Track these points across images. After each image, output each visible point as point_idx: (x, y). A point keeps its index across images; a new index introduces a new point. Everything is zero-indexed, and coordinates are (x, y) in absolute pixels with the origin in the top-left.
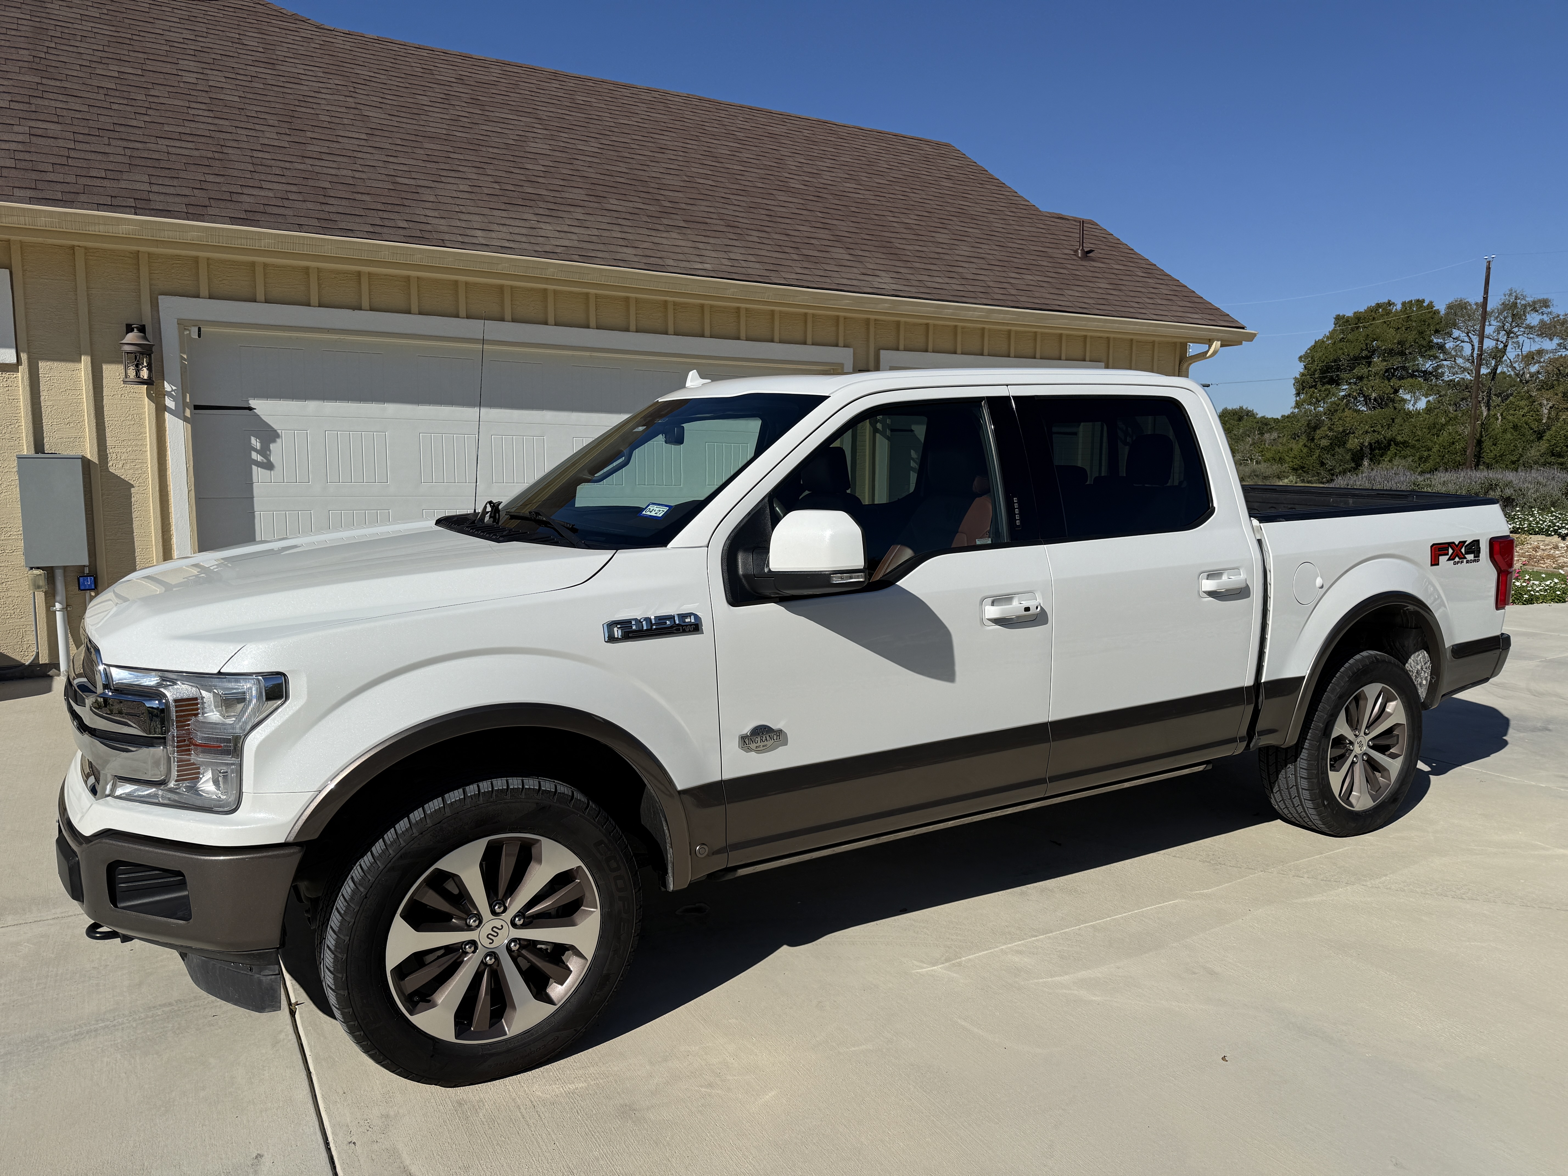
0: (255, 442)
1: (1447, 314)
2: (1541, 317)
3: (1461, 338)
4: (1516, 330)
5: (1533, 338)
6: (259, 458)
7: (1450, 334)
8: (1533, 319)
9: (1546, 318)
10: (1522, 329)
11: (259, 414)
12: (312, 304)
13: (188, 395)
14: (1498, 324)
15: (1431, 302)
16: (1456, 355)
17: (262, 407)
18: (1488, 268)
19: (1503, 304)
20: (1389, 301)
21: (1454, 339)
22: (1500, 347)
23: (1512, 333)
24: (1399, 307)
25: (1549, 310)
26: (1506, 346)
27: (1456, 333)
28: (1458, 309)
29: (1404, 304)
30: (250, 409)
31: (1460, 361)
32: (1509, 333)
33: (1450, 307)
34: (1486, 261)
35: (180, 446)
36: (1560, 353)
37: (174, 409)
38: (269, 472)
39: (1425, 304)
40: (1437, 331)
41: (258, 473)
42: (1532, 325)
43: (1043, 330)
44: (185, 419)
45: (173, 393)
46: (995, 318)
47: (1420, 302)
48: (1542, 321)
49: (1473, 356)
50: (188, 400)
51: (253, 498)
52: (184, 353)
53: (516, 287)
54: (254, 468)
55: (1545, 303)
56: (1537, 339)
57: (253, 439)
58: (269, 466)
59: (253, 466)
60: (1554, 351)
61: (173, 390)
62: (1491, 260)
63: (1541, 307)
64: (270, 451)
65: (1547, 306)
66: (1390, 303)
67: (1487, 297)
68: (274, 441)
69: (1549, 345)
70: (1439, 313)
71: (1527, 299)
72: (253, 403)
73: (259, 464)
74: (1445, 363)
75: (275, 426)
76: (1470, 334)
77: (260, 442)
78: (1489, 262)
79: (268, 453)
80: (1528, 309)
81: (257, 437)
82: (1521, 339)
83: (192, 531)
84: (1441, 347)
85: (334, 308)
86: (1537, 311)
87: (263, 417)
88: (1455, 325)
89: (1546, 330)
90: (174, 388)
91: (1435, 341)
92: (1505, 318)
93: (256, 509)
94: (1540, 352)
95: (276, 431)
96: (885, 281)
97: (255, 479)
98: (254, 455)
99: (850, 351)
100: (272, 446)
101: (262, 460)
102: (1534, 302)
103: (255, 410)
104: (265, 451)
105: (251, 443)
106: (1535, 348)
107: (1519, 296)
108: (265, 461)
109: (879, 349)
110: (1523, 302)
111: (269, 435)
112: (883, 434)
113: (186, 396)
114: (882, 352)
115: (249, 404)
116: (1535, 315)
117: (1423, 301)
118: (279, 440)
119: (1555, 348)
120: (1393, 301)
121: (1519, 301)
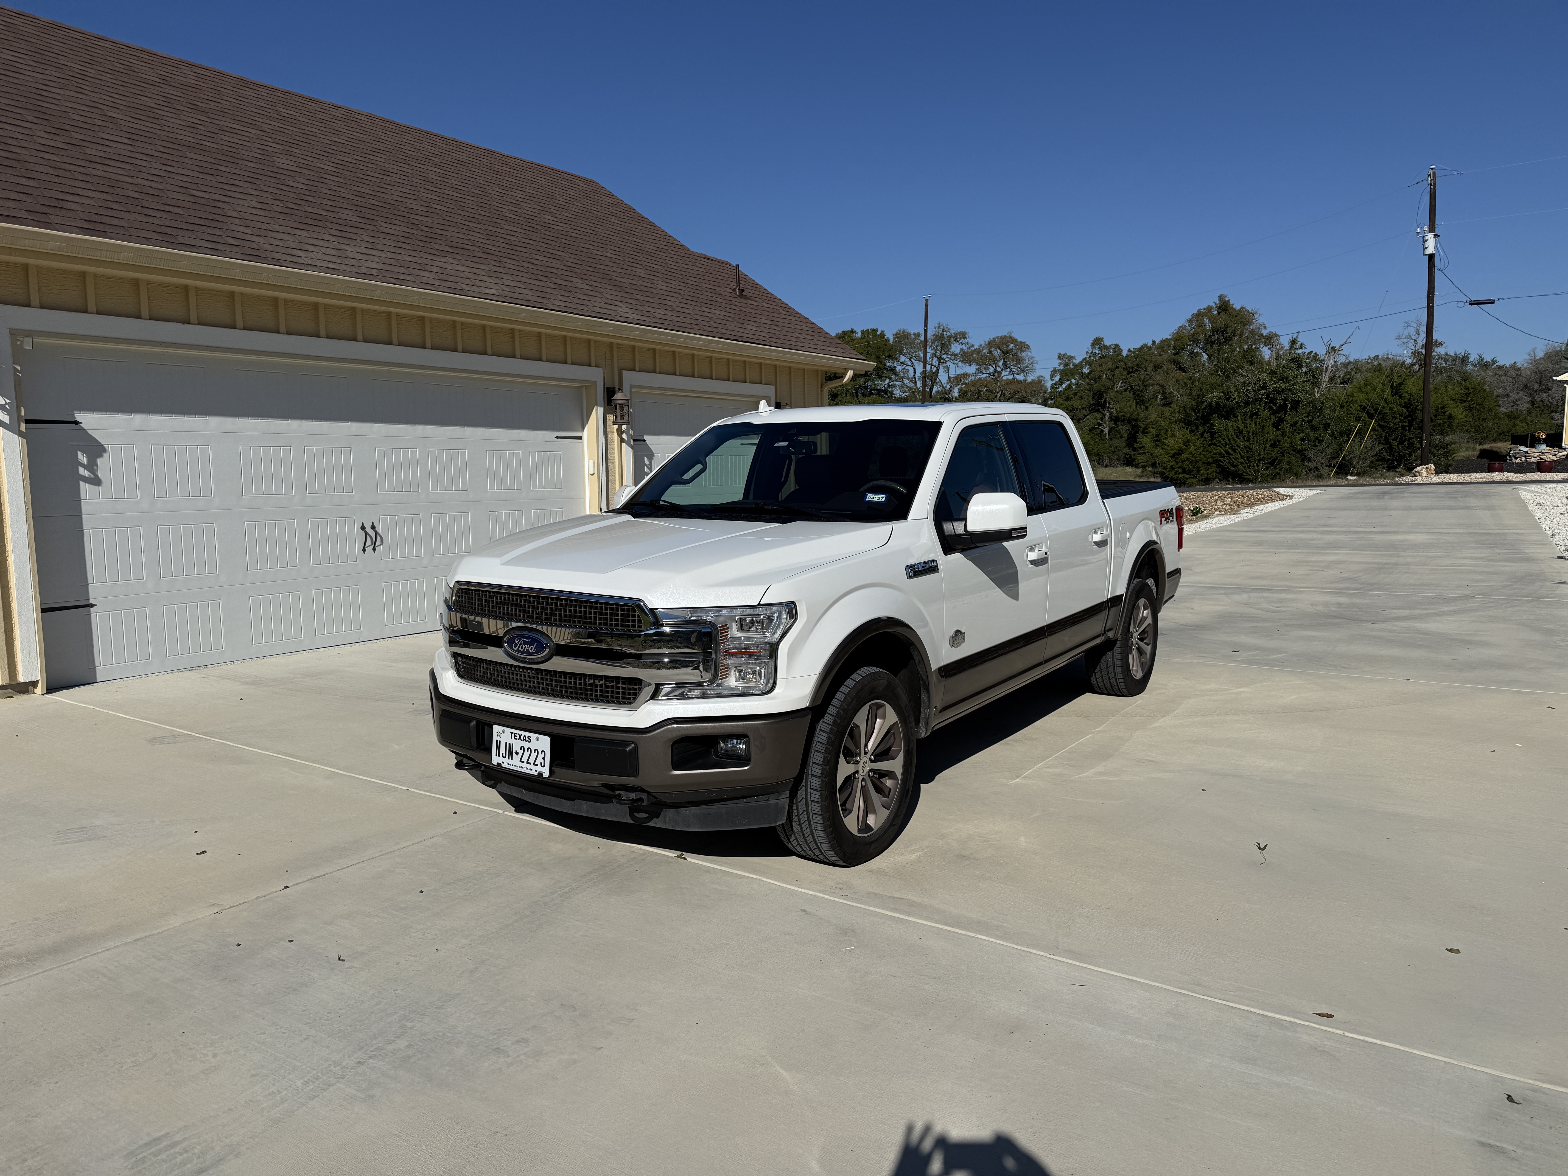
0: (82, 458)
1: (895, 342)
2: (961, 346)
3: (906, 363)
4: (944, 356)
5: (957, 364)
6: (87, 474)
7: (897, 359)
8: (956, 348)
9: (965, 348)
10: (949, 356)
11: (85, 428)
12: (143, 316)
13: (22, 408)
14: (933, 351)
15: (883, 332)
16: (903, 378)
17: (88, 420)
18: (926, 305)
19: (934, 335)
20: (852, 329)
21: (901, 363)
22: (934, 371)
23: (943, 359)
24: (859, 335)
25: (966, 341)
26: (938, 370)
27: (902, 359)
28: (903, 337)
29: (863, 332)
30: (77, 423)
31: (906, 381)
32: (940, 359)
33: (896, 335)
34: (924, 299)
35: (16, 462)
36: (979, 377)
37: (8, 423)
38: (97, 487)
39: (878, 333)
40: (889, 356)
41: (85, 489)
42: (956, 352)
43: (751, 359)
44: (20, 434)
45: (7, 406)
46: (713, 347)
47: (874, 331)
48: (962, 350)
49: (915, 378)
50: (23, 414)
51: (81, 515)
52: (17, 364)
53: (329, 305)
54: (82, 483)
55: (964, 335)
56: (960, 364)
57: (80, 454)
58: (96, 481)
59: (81, 483)
60: (975, 374)
61: (6, 403)
62: (928, 298)
63: (960, 339)
64: (97, 466)
65: (965, 338)
66: (853, 332)
67: (927, 329)
68: (101, 456)
69: (972, 369)
70: (889, 340)
71: (951, 331)
72: (79, 416)
73: (87, 480)
74: (897, 383)
75: (102, 441)
76: (912, 360)
77: (87, 457)
78: (927, 300)
79: (95, 467)
80: (952, 339)
81: (83, 452)
82: (948, 363)
83: (31, 551)
84: (893, 370)
85: (160, 321)
86: (958, 341)
87: (89, 432)
88: (901, 352)
89: (966, 357)
90: (8, 401)
91: (888, 364)
92: (937, 346)
93: (84, 527)
94: (965, 375)
95: (102, 445)
96: (623, 310)
97: (83, 496)
98: (82, 471)
99: (600, 371)
100: (99, 461)
101: (89, 475)
102: (956, 334)
103: (81, 424)
104: (92, 466)
105: (77, 458)
106: (960, 372)
107: (945, 329)
108: (92, 476)
109: (622, 370)
110: (948, 334)
111: (96, 450)
112: (628, 444)
113: (20, 409)
114: (624, 372)
115: (75, 418)
116: (956, 344)
117: (876, 330)
118: (105, 455)
119: (974, 372)
120: (855, 329)
121: (945, 333)
